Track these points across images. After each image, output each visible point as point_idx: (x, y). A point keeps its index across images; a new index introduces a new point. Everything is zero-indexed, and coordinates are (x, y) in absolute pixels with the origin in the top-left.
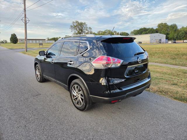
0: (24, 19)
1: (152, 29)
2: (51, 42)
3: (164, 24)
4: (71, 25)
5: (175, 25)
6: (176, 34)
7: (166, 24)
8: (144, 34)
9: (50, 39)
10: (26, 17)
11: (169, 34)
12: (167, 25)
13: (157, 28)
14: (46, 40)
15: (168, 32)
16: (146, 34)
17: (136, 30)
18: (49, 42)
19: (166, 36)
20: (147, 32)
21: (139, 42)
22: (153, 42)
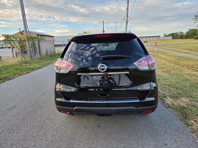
0: (126, 18)
2: (167, 38)
4: (195, 15)
9: (167, 35)
10: (128, 16)
14: (161, 37)
18: (165, 38)
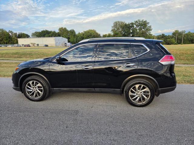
1: (54, 32)
3: (64, 28)
5: (73, 30)
6: (75, 39)
7: (65, 28)
8: (47, 37)
11: (70, 39)
12: (67, 30)
13: (59, 31)
15: (69, 36)
16: (49, 36)
17: (38, 32)
19: (68, 40)
20: (50, 35)
21: (45, 45)
22: (58, 45)
